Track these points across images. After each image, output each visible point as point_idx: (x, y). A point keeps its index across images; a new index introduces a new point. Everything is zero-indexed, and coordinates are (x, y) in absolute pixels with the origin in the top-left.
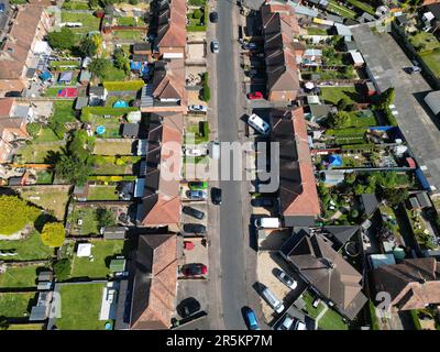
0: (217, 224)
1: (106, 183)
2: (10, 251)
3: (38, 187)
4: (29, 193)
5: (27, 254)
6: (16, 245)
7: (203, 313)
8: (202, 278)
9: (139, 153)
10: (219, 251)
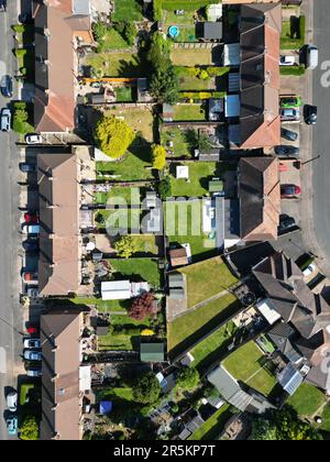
0: (309, 145)
1: (192, 101)
2: (111, 173)
3: (119, 105)
4: (112, 112)
5: (127, 175)
6: (114, 167)
7: (296, 228)
8: (295, 197)
9: (227, 62)
10: (311, 172)
